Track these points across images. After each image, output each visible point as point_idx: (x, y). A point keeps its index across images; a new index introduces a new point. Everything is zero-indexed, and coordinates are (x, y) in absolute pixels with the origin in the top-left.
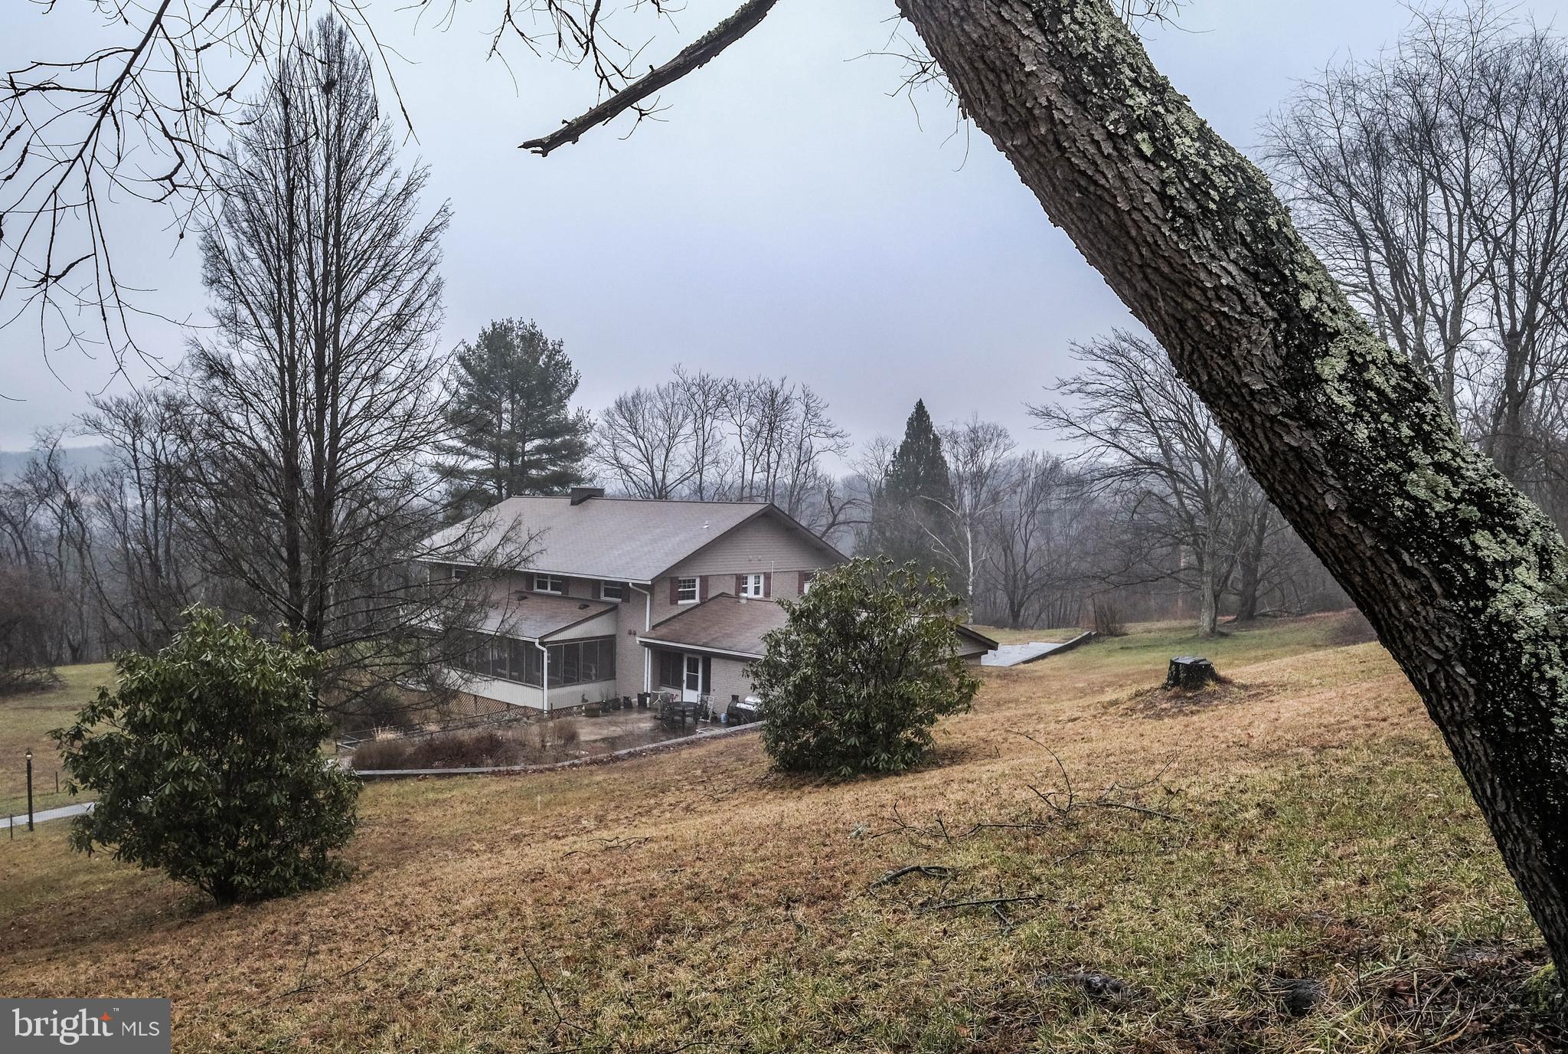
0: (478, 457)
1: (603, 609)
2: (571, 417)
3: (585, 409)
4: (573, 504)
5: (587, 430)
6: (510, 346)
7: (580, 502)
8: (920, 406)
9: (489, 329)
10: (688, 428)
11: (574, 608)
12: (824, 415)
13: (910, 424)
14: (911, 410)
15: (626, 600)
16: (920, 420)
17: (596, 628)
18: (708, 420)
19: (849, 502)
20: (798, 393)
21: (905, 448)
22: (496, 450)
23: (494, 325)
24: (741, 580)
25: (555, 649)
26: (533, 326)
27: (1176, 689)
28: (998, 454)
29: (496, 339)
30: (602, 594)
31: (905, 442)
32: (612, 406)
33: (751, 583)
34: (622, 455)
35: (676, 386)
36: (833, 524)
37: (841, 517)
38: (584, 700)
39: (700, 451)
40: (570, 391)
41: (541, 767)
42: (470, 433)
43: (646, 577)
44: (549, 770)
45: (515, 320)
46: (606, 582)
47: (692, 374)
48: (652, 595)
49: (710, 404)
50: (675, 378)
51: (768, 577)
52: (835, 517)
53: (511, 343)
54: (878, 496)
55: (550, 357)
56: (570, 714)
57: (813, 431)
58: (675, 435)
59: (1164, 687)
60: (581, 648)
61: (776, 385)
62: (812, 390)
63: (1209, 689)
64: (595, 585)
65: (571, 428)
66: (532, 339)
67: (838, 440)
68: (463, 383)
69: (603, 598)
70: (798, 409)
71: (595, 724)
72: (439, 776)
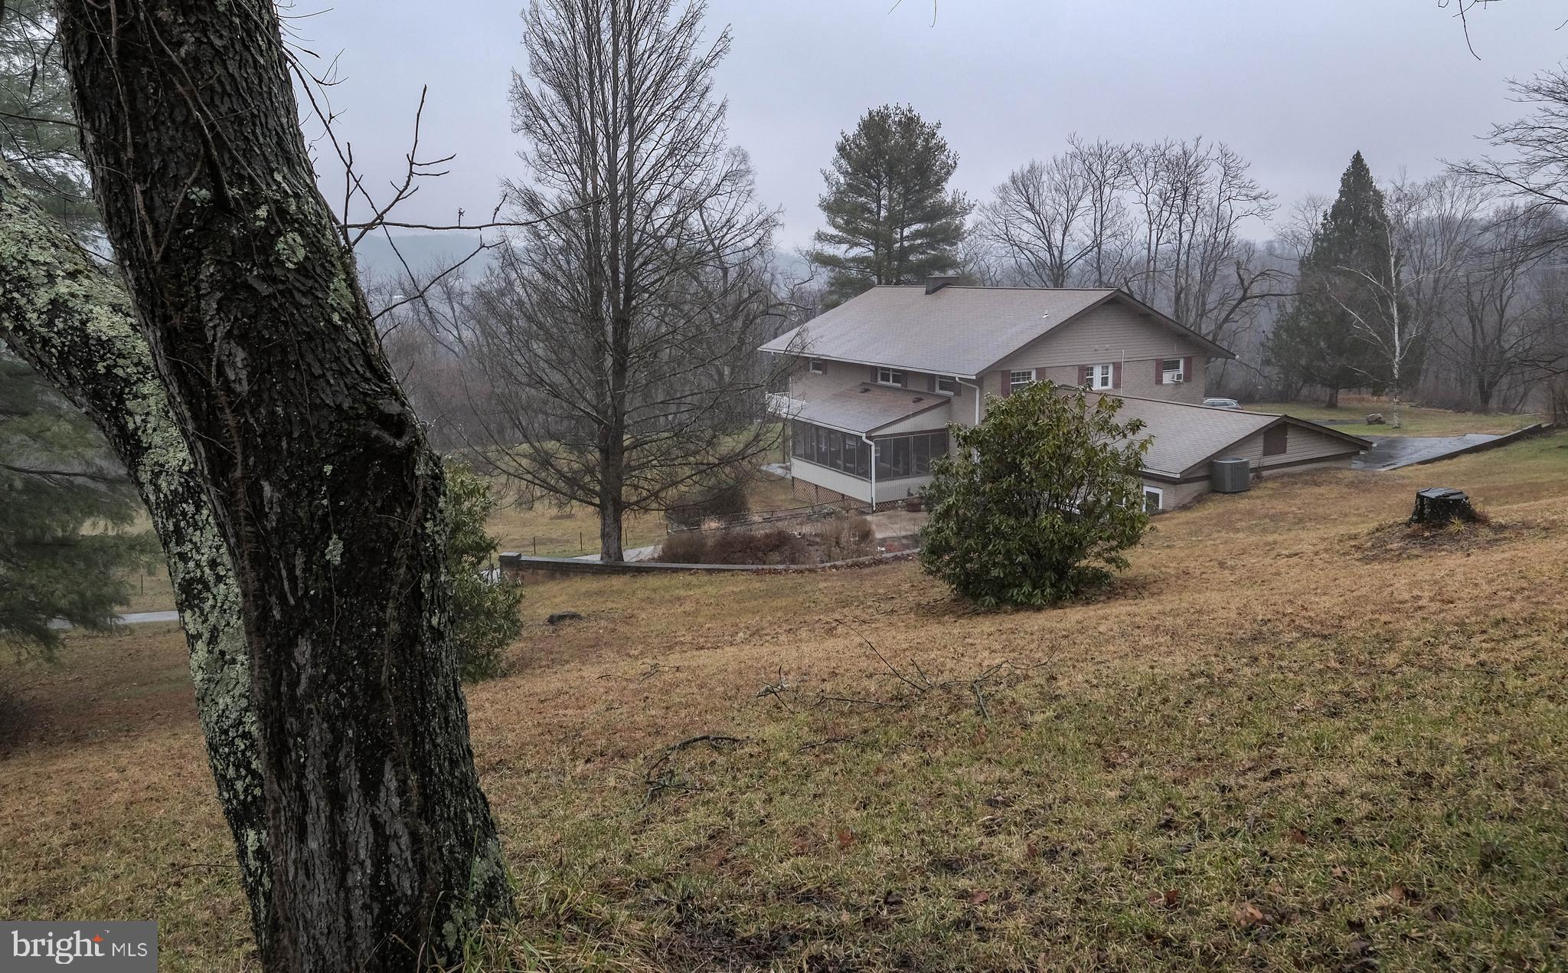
0: (857, 245)
1: (934, 402)
2: (949, 200)
3: (961, 191)
4: (927, 293)
5: (965, 211)
6: (886, 133)
7: (934, 291)
8: (1358, 159)
9: (866, 116)
10: (1087, 201)
11: (908, 400)
12: (1246, 176)
13: (1345, 181)
14: (1348, 163)
15: (958, 394)
16: (1357, 175)
17: (930, 422)
18: (1107, 190)
19: (1262, 274)
20: (1215, 153)
21: (1338, 211)
22: (874, 237)
23: (870, 114)
24: (1085, 371)
25: (882, 442)
26: (910, 111)
27: (1415, 526)
28: (1471, 206)
29: (875, 126)
30: (937, 388)
31: (1339, 201)
32: (1007, 181)
33: (1097, 374)
34: (1013, 231)
35: (1073, 156)
36: (1243, 299)
37: (1255, 289)
38: (910, 494)
39: (1098, 225)
40: (949, 173)
41: (803, 567)
42: (847, 223)
43: (971, 371)
44: (810, 571)
45: (891, 106)
46: (941, 377)
47: (1089, 143)
48: (981, 388)
49: (1108, 174)
50: (1071, 149)
51: (1117, 367)
52: (1245, 291)
53: (889, 131)
54: (1303, 263)
55: (926, 140)
56: (894, 508)
57: (1234, 194)
58: (1074, 209)
59: (1408, 525)
60: (911, 440)
61: (1190, 146)
62: (1231, 149)
63: (1452, 528)
64: (930, 378)
65: (950, 211)
66: (910, 124)
67: (1262, 202)
68: (845, 173)
69: (938, 391)
70: (1212, 174)
71: (910, 519)
72: (710, 571)
